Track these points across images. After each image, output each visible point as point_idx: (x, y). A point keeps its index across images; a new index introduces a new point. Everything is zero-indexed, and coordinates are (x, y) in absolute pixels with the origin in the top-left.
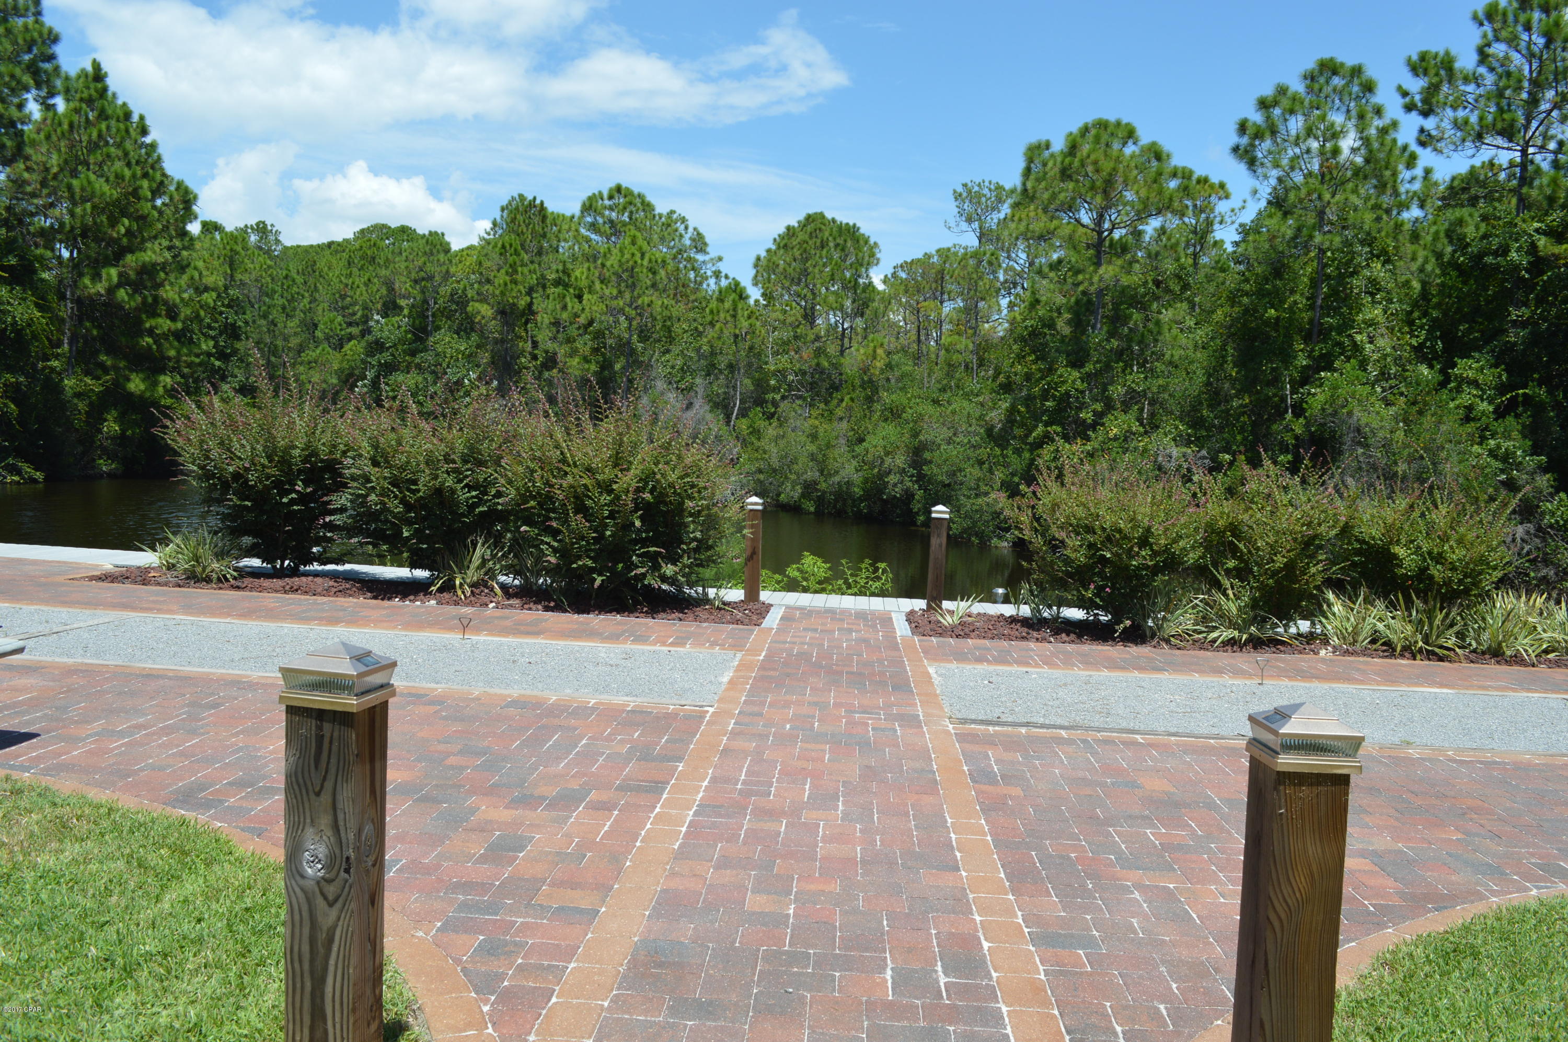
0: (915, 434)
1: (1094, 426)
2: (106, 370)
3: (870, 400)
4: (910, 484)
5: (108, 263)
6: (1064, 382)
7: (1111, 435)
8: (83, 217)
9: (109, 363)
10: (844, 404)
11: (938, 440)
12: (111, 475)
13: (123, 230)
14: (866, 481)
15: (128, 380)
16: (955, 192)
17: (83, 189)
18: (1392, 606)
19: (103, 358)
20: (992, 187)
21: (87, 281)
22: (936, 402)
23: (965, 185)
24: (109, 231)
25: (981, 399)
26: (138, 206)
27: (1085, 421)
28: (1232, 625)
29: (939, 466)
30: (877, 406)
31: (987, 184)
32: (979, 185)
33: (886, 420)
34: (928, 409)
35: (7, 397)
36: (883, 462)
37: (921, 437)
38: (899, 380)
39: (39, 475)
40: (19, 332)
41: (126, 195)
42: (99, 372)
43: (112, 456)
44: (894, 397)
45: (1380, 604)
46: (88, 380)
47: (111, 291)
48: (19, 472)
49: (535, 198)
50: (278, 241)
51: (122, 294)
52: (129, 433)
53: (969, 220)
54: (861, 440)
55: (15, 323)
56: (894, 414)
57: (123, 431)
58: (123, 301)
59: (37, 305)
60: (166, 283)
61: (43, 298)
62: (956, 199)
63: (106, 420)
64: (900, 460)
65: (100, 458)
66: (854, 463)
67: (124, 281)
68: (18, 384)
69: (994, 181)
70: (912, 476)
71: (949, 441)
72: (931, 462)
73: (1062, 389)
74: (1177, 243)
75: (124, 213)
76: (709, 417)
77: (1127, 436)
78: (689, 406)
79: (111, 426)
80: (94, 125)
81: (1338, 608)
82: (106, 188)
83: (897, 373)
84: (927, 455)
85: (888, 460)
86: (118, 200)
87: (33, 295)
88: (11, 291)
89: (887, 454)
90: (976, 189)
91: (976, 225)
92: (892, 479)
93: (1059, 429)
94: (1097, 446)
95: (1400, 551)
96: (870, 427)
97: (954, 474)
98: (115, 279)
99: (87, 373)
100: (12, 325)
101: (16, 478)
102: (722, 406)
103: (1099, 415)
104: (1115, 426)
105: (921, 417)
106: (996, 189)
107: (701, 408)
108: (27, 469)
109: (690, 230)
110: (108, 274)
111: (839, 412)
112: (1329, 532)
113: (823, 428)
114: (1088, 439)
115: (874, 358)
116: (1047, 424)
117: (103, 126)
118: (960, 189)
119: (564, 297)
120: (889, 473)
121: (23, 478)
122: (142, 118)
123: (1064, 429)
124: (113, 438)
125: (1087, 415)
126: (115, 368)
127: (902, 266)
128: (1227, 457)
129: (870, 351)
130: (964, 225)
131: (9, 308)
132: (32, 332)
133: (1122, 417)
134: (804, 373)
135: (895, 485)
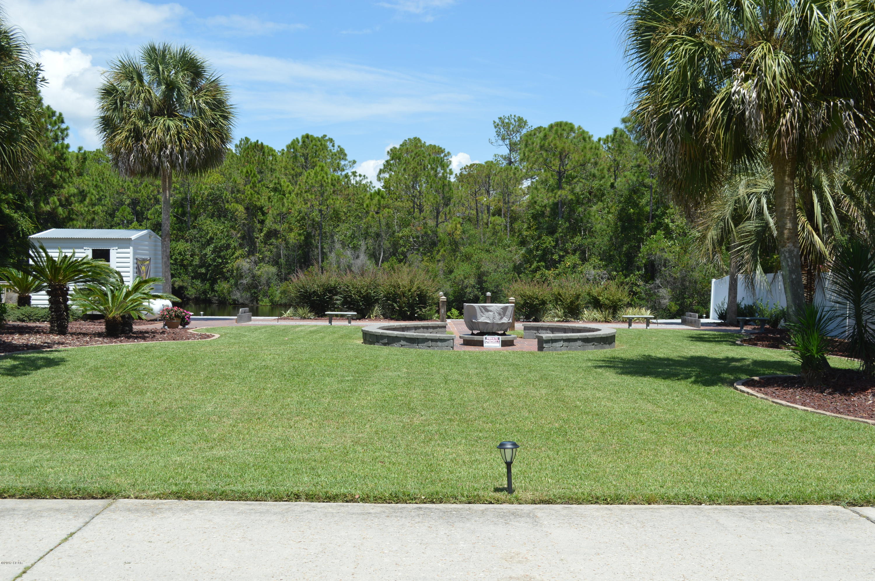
0: (479, 268)
1: (559, 262)
3: (455, 250)
4: (477, 292)
6: (545, 243)
7: (567, 266)
10: (440, 253)
11: (490, 271)
14: (455, 292)
16: (494, 122)
18: (598, 311)
20: (516, 119)
22: (488, 251)
23: (500, 118)
25: (510, 249)
27: (555, 260)
28: (559, 317)
29: (490, 283)
30: (458, 254)
31: (513, 117)
32: (509, 119)
33: (463, 261)
34: (484, 256)
36: (463, 282)
37: (482, 270)
38: (468, 238)
44: (466, 249)
45: (595, 310)
49: (258, 141)
53: (503, 139)
54: (451, 272)
56: (467, 258)
62: (496, 127)
64: (472, 281)
66: (449, 283)
69: (517, 116)
70: (478, 288)
71: (495, 271)
72: (486, 281)
73: (544, 246)
74: (603, 169)
76: (368, 262)
77: (575, 266)
78: (358, 257)
81: (586, 312)
83: (467, 235)
84: (485, 278)
85: (466, 281)
89: (465, 278)
90: (507, 121)
91: (507, 142)
92: (468, 290)
93: (544, 264)
94: (561, 271)
95: (601, 298)
96: (455, 265)
97: (498, 286)
102: (374, 256)
103: (561, 257)
104: (569, 261)
105: (480, 260)
106: (519, 120)
107: (363, 258)
109: (336, 147)
111: (438, 257)
112: (584, 294)
113: (432, 266)
114: (557, 268)
115: (456, 230)
116: (538, 262)
118: (497, 121)
119: (283, 199)
120: (466, 288)
123: (546, 263)
125: (556, 257)
127: (465, 168)
128: (615, 273)
129: (454, 226)
130: (501, 142)
133: (573, 257)
134: (418, 237)
135: (470, 293)
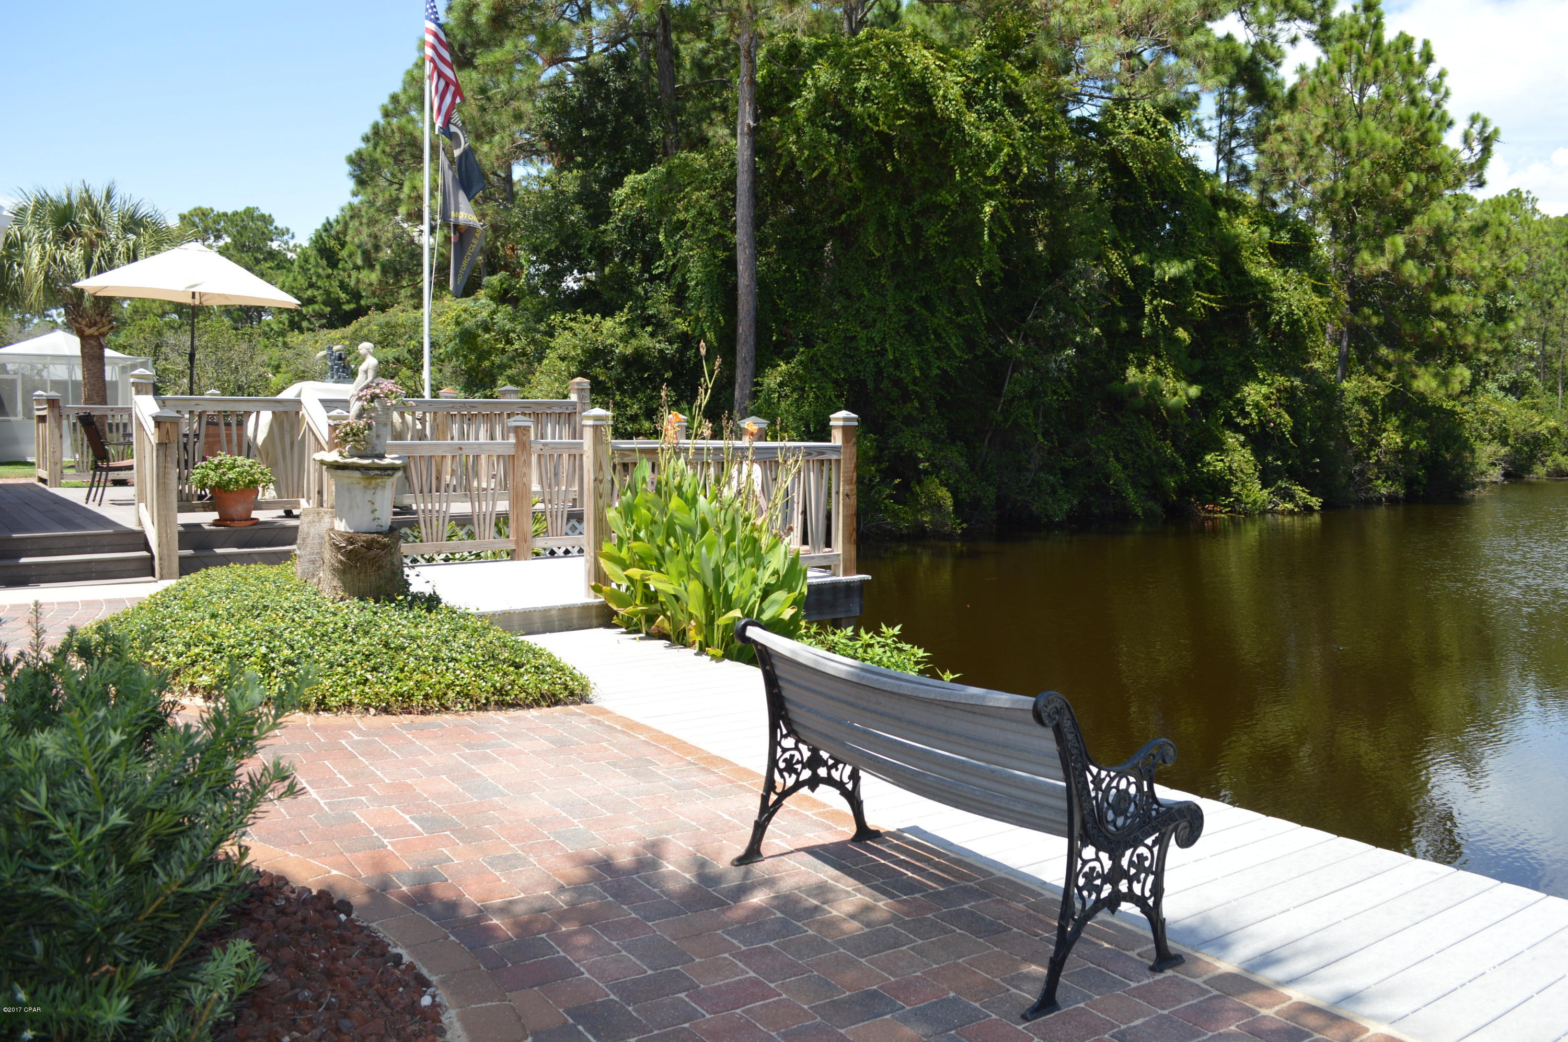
2: (1388, 366)
5: (1390, 230)
8: (1359, 177)
9: (1391, 357)
12: (1392, 500)
13: (1410, 188)
15: (1414, 376)
17: (1361, 143)
19: (1384, 351)
21: (1366, 255)
24: (1393, 191)
26: (1428, 154)
35: (1281, 405)
39: (1315, 502)
40: (1295, 323)
41: (1410, 143)
42: (1380, 369)
43: (1390, 475)
46: (1372, 381)
47: (1395, 266)
48: (1292, 498)
50: (1534, 211)
51: (1410, 268)
52: (1413, 445)
55: (1290, 314)
57: (1407, 444)
58: (1411, 276)
59: (1316, 289)
60: (1459, 251)
61: (1321, 279)
63: (1385, 430)
65: (1378, 478)
67: (1412, 251)
68: (1294, 388)
75: (1409, 168)
79: (1392, 438)
80: (1368, 64)
82: (1388, 137)
86: (1402, 151)
87: (1310, 277)
88: (1285, 273)
98: (1402, 250)
99: (1370, 372)
100: (1287, 315)
101: (1290, 506)
108: (1299, 491)
110: (1393, 244)
117: (1380, 62)
121: (1297, 505)
122: (1426, 44)
124: (1396, 452)
126: (1401, 364)
131: (1284, 295)
132: (1309, 323)
